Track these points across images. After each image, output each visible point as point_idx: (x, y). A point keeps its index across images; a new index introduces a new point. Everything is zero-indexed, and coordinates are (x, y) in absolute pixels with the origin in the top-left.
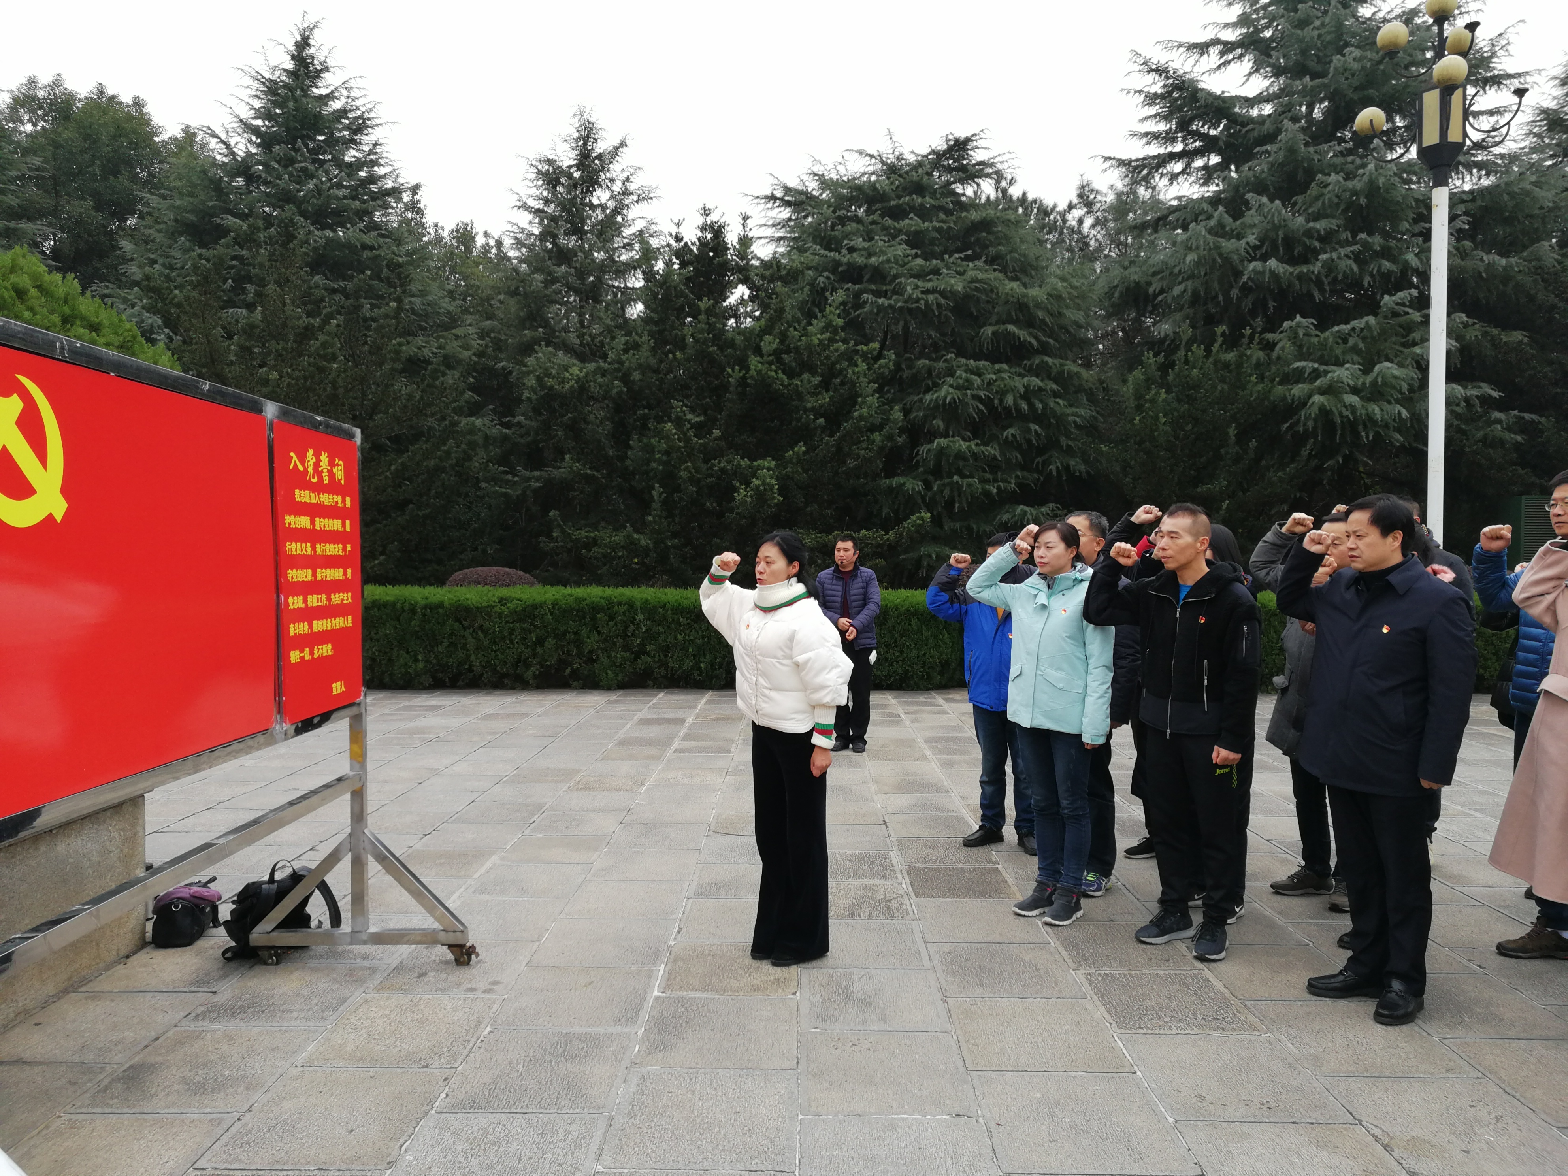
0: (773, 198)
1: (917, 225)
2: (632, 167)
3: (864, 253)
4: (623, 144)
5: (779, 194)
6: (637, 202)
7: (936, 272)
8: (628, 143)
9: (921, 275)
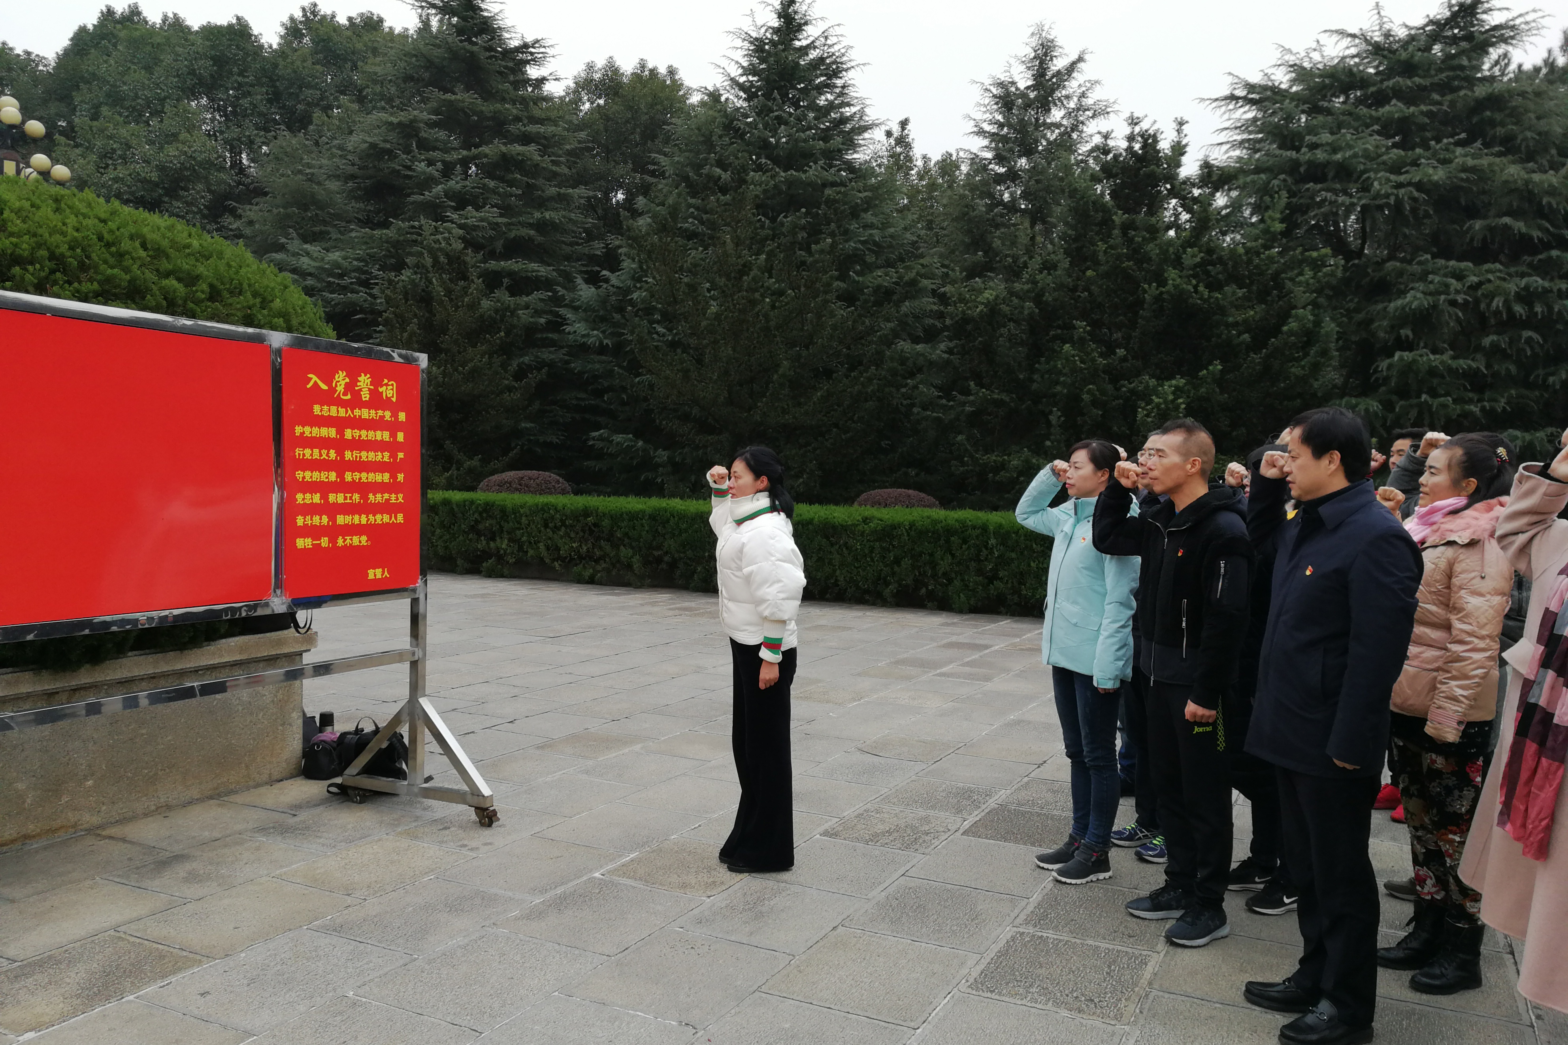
0: (1232, 98)
1: (1401, 111)
2: (1089, 81)
3: (1328, 148)
4: (1080, 59)
5: (1241, 93)
6: (1093, 117)
7: (1415, 163)
8: (1086, 57)
9: (1396, 169)
